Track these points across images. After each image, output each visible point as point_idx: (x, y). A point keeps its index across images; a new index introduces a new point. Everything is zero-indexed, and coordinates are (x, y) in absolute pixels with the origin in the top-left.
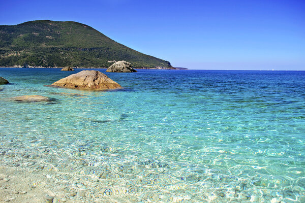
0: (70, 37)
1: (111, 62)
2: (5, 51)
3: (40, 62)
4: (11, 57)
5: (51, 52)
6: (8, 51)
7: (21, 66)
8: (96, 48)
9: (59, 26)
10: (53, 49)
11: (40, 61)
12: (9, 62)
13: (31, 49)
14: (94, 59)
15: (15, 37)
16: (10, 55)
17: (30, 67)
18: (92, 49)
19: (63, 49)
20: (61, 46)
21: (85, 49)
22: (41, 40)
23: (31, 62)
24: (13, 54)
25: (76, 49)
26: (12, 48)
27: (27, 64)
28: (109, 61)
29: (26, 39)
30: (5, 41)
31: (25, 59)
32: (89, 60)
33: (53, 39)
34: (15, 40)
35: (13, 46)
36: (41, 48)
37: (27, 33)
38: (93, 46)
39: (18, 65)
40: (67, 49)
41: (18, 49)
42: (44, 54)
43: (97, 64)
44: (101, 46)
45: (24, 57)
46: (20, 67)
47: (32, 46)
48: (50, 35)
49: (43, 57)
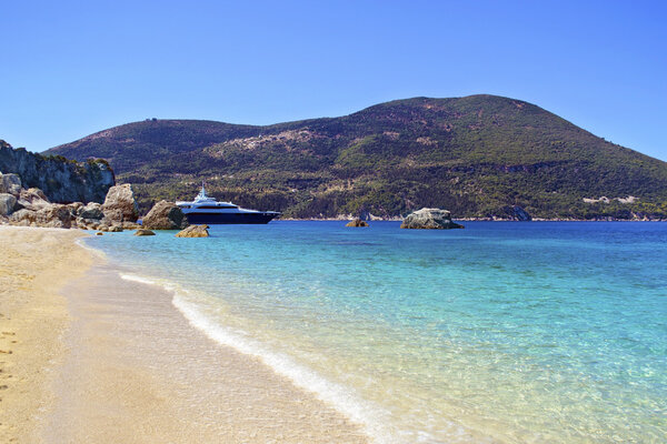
0: (476, 138)
1: (593, 201)
2: (320, 181)
3: (400, 206)
4: (331, 196)
5: (426, 180)
6: (326, 181)
7: (354, 215)
8: (550, 164)
9: (450, 109)
10: (432, 170)
11: (398, 203)
12: (326, 207)
13: (379, 174)
14: (542, 194)
15: (344, 144)
16: (330, 190)
17: (373, 218)
18: (536, 166)
19: (457, 170)
20: (454, 162)
21: (517, 168)
22: (403, 149)
23: (377, 207)
24: (336, 188)
25: (495, 168)
26: (335, 172)
27: (367, 210)
28: (586, 200)
29: (367, 149)
30: (320, 157)
31: (364, 199)
32: (528, 199)
33: (433, 145)
34: (344, 153)
35: (337, 167)
36: (403, 171)
37: (371, 133)
38: (541, 157)
39: (347, 213)
40: (470, 170)
41: (349, 174)
42: (410, 185)
43: (549, 207)
44: (564, 156)
45: (362, 194)
46: (350, 218)
47: (382, 164)
48: (426, 136)
49: (406, 192)
